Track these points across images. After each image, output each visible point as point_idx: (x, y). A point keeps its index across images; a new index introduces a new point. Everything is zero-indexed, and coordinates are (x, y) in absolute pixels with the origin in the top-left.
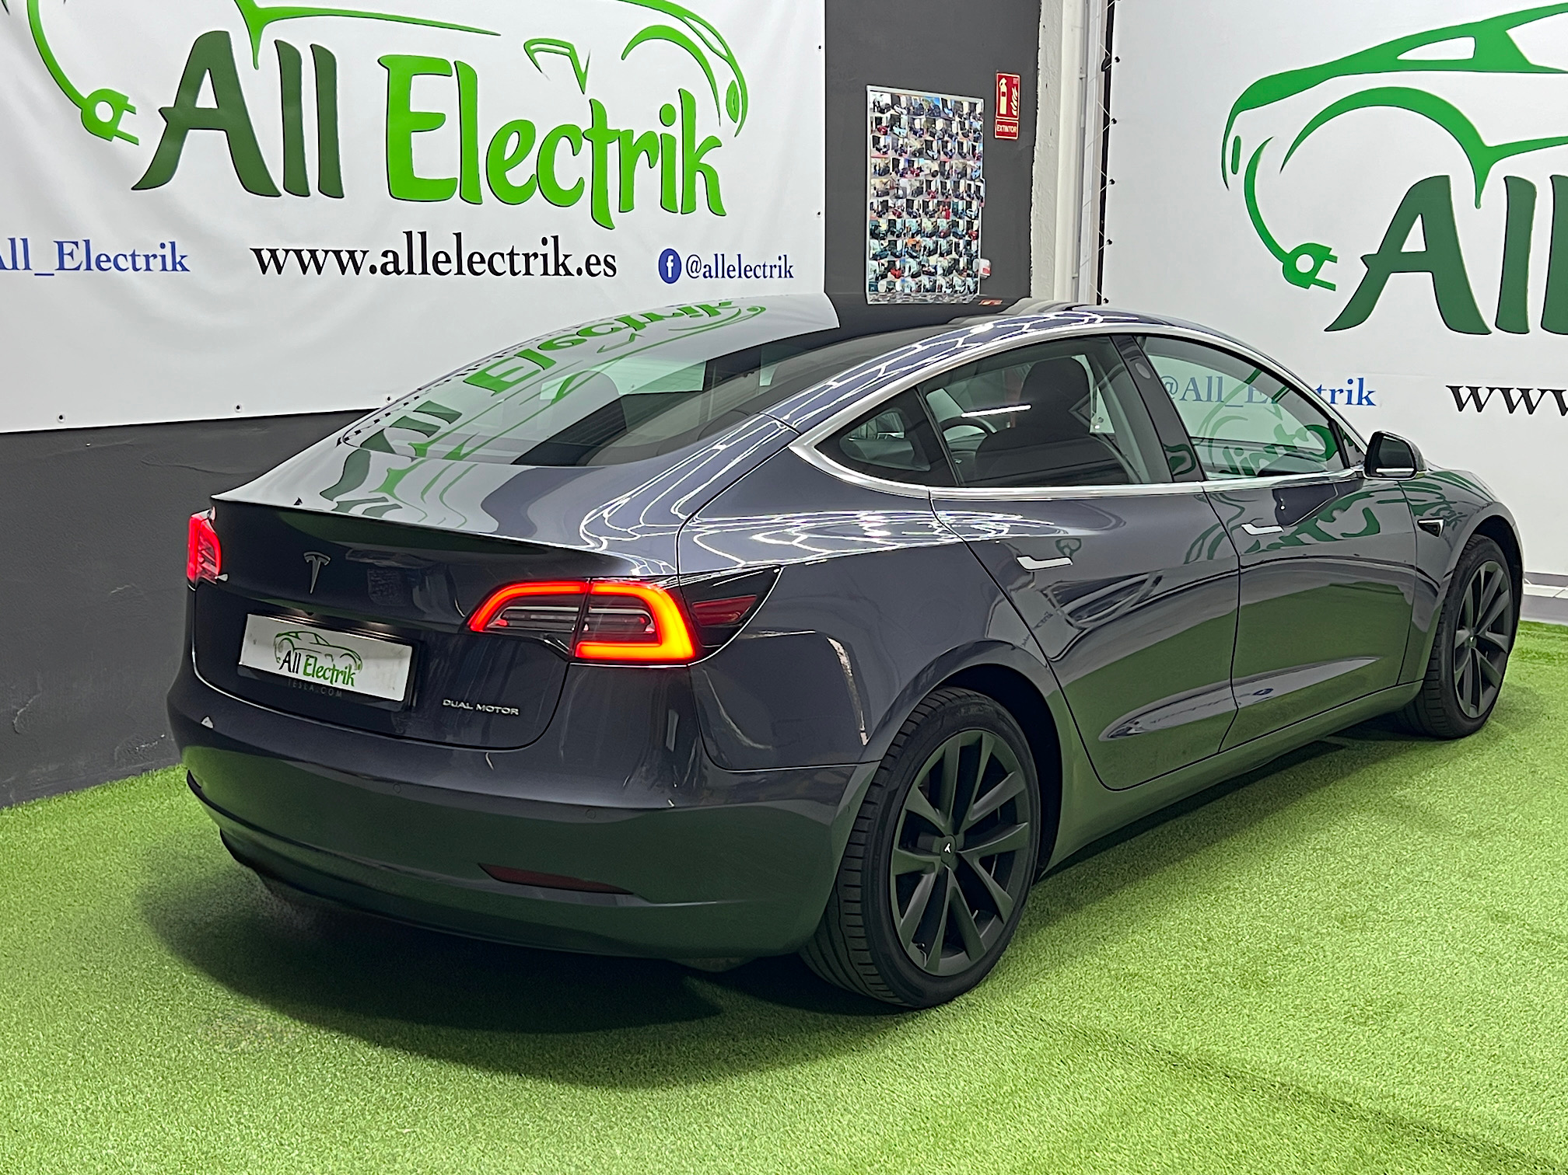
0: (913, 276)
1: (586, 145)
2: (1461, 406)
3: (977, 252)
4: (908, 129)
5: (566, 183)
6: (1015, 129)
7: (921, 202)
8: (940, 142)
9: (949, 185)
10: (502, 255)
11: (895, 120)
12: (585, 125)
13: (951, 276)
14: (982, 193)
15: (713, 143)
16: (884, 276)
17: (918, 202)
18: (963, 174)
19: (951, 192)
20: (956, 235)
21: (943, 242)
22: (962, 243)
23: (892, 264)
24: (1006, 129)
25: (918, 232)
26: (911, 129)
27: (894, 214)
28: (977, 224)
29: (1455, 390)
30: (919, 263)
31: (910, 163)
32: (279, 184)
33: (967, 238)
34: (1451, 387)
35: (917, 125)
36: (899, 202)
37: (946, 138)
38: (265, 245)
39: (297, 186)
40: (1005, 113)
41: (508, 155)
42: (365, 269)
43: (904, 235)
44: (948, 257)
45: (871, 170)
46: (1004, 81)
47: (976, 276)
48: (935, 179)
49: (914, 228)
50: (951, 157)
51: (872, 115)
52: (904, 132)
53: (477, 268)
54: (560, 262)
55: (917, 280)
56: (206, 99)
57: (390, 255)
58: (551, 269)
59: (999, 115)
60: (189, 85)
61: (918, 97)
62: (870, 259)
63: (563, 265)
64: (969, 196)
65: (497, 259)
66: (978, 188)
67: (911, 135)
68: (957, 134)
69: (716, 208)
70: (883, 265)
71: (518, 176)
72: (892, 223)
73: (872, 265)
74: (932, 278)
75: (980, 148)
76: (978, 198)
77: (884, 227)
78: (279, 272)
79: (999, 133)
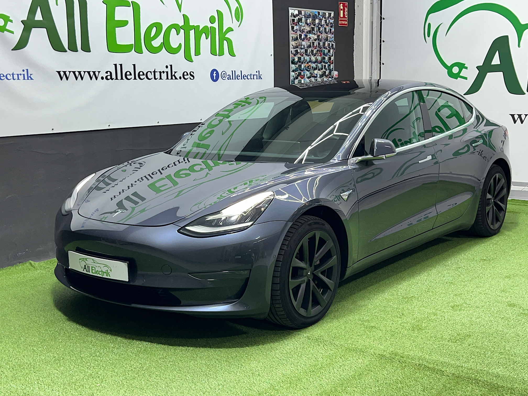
0: (308, 78)
1: (182, 31)
2: (515, 122)
3: (333, 68)
4: (305, 23)
5: (174, 45)
6: (346, 23)
7: (310, 50)
8: (317, 28)
9: (321, 44)
10: (151, 72)
11: (300, 20)
12: (181, 23)
13: (323, 78)
14: (334, 47)
15: (230, 30)
16: (297, 78)
17: (309, 50)
18: (327, 39)
19: (322, 46)
20: (324, 62)
21: (320, 65)
22: (327, 65)
23: (300, 74)
24: (343, 22)
25: (310, 62)
26: (306, 23)
27: (300, 55)
28: (332, 58)
29: (513, 116)
30: (311, 73)
31: (306, 36)
32: (66, 46)
33: (329, 63)
34: (511, 115)
35: (308, 21)
36: (302, 51)
37: (320, 26)
38: (62, 70)
39: (73, 48)
40: (342, 16)
41: (152, 36)
42: (99, 78)
43: (304, 62)
44: (322, 71)
45: (291, 39)
46: (342, 5)
47: (333, 78)
48: (316, 42)
49: (308, 60)
50: (322, 33)
51: (291, 18)
52: (303, 24)
53: (142, 77)
54: (173, 75)
55: (309, 79)
56: (39, 17)
57: (109, 73)
58: (170, 77)
59: (340, 17)
60: (32, 12)
61: (309, 11)
62: (292, 72)
63: (174, 75)
64: (329, 48)
65: (149, 73)
66: (333, 45)
67: (306, 25)
68: (324, 25)
69: (232, 54)
70: (296, 74)
71: (156, 43)
72: (299, 58)
73: (292, 74)
74: (316, 78)
75: (333, 30)
76: (333, 48)
77: (296, 59)
78: (67, 80)
79: (340, 24)
